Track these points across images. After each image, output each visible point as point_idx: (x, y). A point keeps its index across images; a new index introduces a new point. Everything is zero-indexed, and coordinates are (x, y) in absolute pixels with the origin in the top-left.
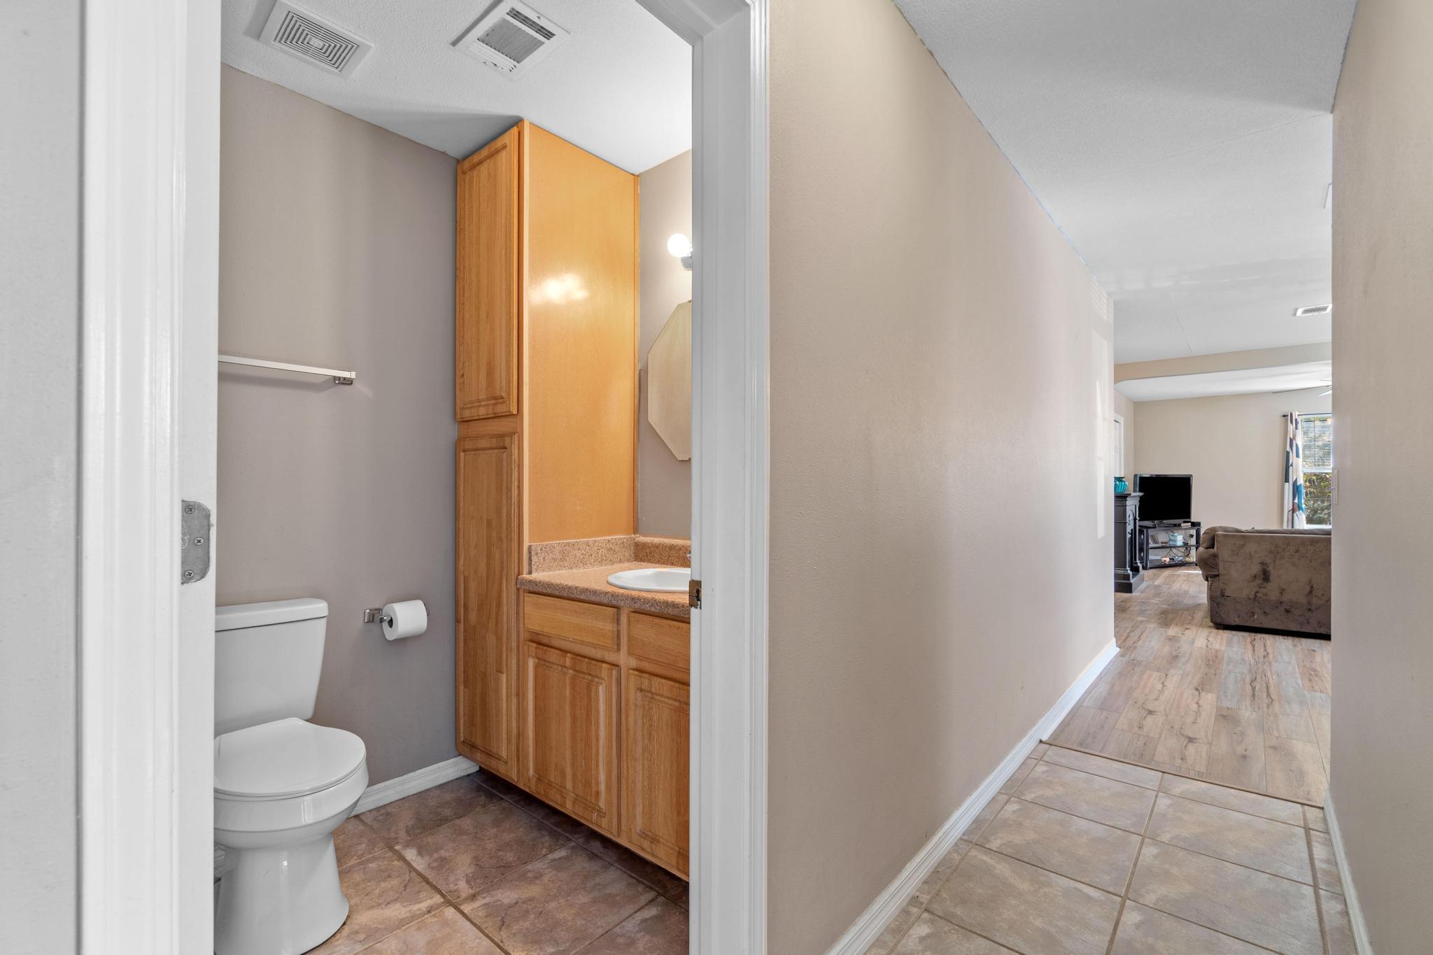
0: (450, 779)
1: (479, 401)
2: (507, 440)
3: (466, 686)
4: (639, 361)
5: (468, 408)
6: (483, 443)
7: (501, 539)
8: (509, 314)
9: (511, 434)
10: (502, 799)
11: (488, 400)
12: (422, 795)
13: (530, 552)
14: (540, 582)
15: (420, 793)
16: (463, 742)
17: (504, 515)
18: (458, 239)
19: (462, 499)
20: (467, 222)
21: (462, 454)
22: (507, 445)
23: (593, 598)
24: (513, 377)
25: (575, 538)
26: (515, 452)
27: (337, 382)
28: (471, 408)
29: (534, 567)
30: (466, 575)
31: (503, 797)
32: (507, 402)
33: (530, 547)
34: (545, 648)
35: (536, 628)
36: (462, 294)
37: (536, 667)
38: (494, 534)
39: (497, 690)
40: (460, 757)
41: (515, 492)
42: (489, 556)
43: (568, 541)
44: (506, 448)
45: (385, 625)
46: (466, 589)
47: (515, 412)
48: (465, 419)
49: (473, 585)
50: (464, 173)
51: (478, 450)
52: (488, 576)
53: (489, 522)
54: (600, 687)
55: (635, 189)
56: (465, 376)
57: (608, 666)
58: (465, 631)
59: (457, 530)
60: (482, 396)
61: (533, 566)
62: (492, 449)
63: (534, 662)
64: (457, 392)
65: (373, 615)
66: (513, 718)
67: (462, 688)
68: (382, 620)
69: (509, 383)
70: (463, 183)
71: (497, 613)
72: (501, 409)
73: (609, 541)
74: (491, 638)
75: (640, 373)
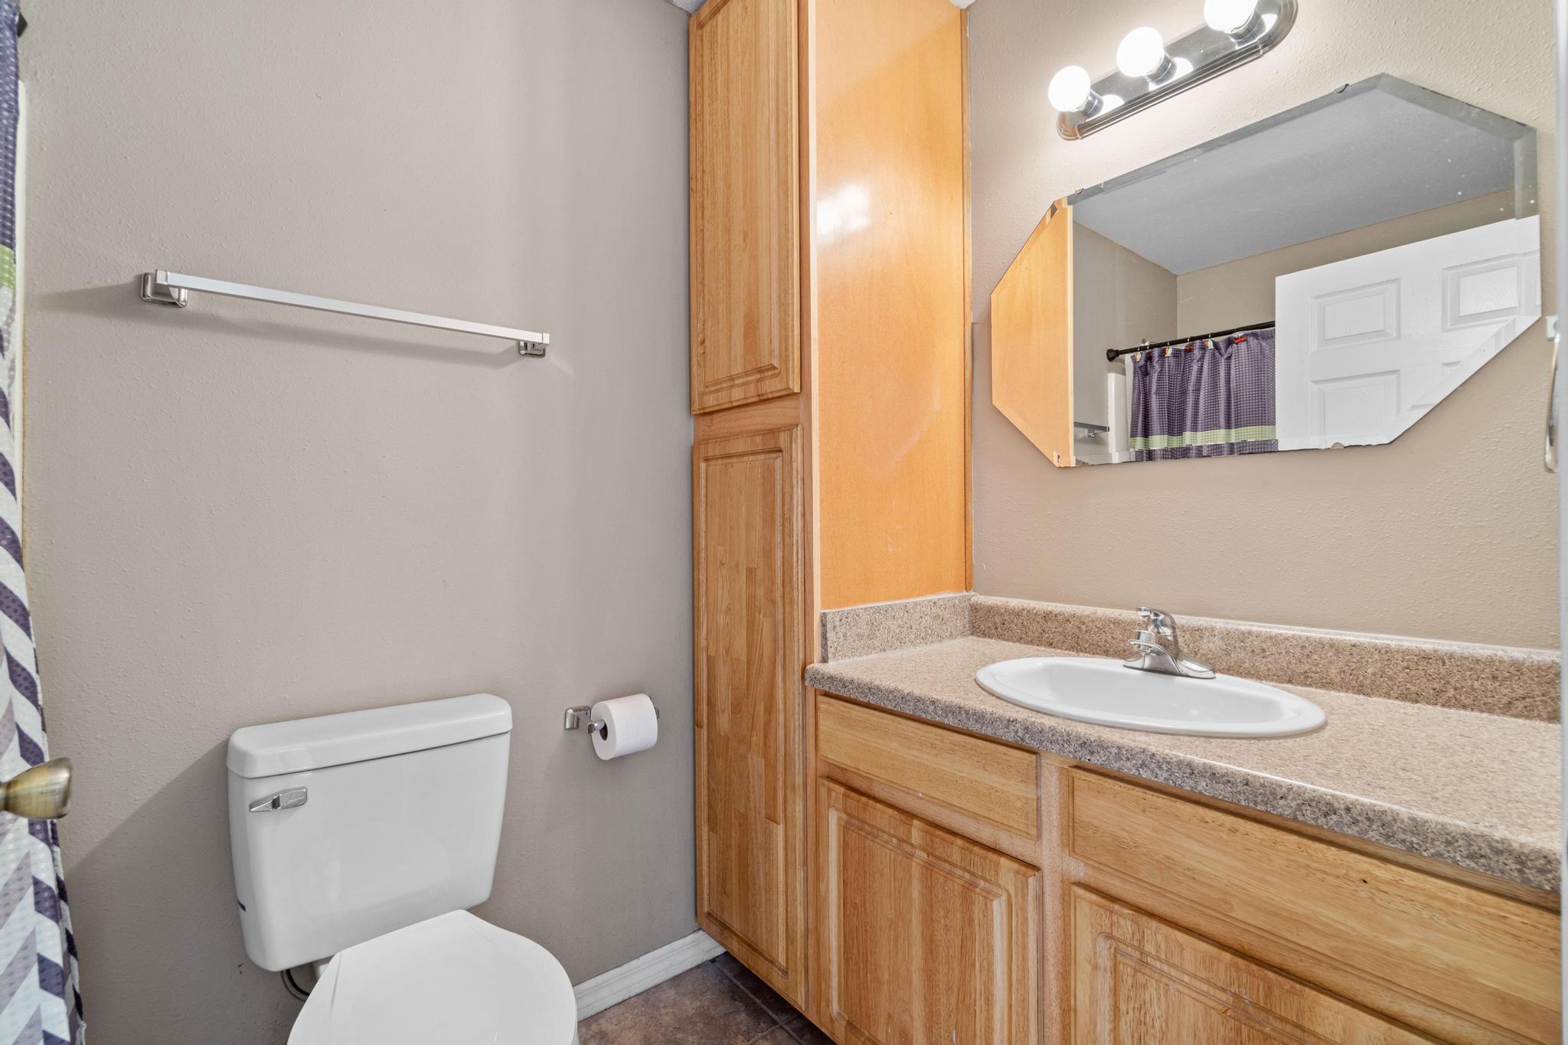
0: (689, 967)
1: (731, 379)
2: (783, 438)
3: (712, 828)
4: (972, 308)
5: (711, 392)
6: (739, 446)
7: (773, 602)
8: (784, 226)
9: (790, 428)
10: (775, 1023)
11: (747, 375)
12: (649, 996)
13: (824, 625)
14: (852, 682)
15: (646, 992)
16: (709, 914)
17: (779, 563)
18: (693, 132)
19: (703, 534)
20: (707, 101)
21: (703, 465)
22: (782, 446)
23: (976, 728)
24: (793, 331)
25: (887, 599)
26: (797, 455)
27: (523, 352)
28: (718, 391)
29: (831, 651)
30: (712, 654)
31: (775, 1017)
32: (784, 373)
33: (824, 616)
34: (863, 799)
35: (844, 761)
36: (699, 215)
37: (845, 829)
38: (760, 592)
39: (768, 850)
40: (701, 933)
41: (797, 524)
42: (752, 627)
43: (878, 604)
44: (780, 451)
45: (596, 736)
46: (711, 677)
47: (797, 389)
48: (707, 410)
49: (723, 671)
50: (701, 26)
51: (729, 456)
52: (749, 662)
53: (751, 572)
54: (996, 903)
55: (962, 31)
56: (707, 343)
57: (1015, 866)
58: (710, 741)
59: (696, 582)
60: (738, 369)
61: (829, 649)
62: (754, 453)
63: (839, 819)
64: (695, 368)
65: (578, 719)
66: (798, 902)
67: (705, 829)
68: (591, 729)
69: (786, 341)
70: (699, 43)
71: (767, 723)
72: (771, 386)
73: (935, 603)
74: (756, 763)
75: (972, 329)
